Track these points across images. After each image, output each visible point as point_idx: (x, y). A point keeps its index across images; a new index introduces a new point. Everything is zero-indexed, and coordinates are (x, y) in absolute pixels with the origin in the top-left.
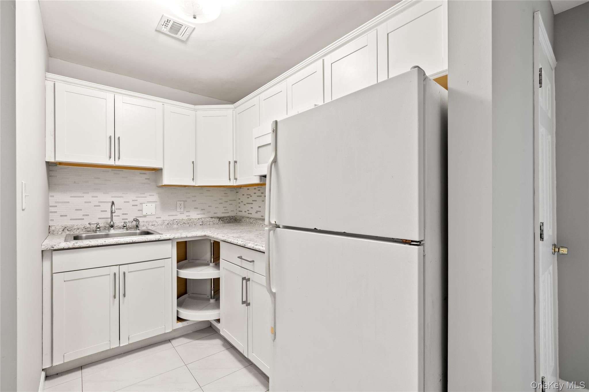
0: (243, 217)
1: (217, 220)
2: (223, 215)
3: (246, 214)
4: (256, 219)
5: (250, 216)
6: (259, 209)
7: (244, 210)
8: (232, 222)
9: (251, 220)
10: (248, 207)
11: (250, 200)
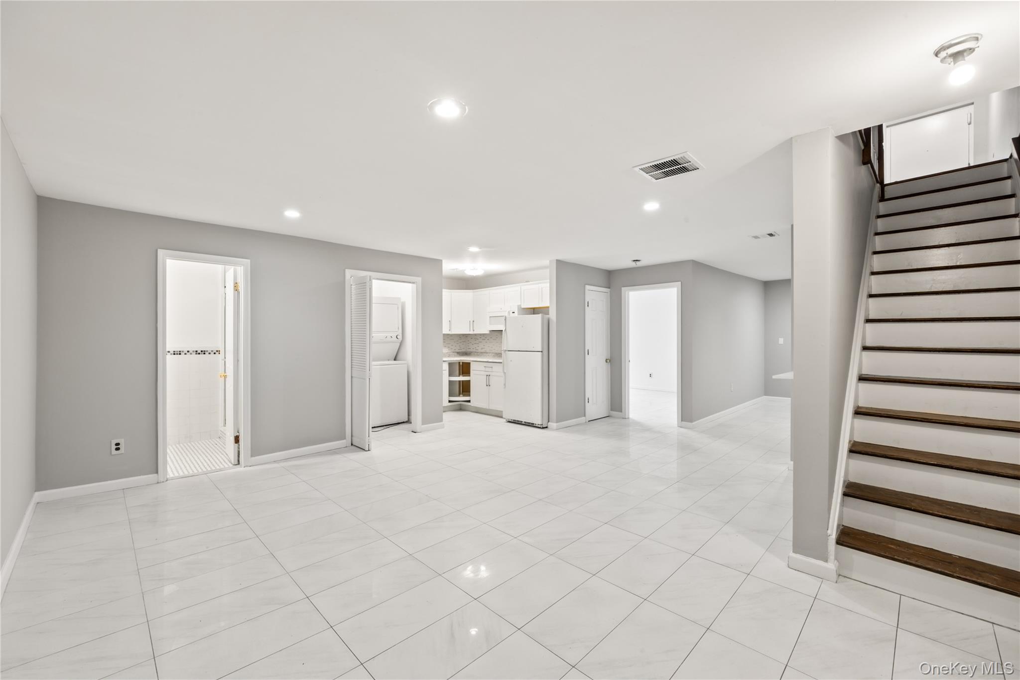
0: (472, 352)
1: (456, 354)
2: (459, 351)
3: (474, 350)
4: (482, 353)
5: (478, 351)
6: (483, 347)
7: (472, 348)
8: (464, 355)
9: (478, 354)
10: (476, 346)
11: (477, 342)
